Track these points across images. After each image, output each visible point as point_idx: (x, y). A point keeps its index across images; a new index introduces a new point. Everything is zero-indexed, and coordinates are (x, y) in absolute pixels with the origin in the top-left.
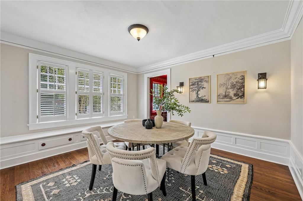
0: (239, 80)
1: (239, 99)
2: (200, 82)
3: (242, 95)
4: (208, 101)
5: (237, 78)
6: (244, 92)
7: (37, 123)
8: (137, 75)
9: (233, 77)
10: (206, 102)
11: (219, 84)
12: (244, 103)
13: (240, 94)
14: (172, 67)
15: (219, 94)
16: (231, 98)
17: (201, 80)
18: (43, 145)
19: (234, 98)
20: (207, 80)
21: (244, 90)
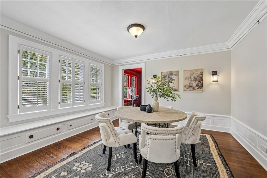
0: (199, 75)
1: (200, 89)
2: (170, 75)
3: (201, 86)
4: (177, 90)
5: (198, 73)
6: (203, 84)
7: (18, 114)
8: (112, 66)
9: (195, 73)
10: (175, 91)
11: (185, 78)
12: (203, 91)
13: (200, 85)
14: (146, 62)
15: (185, 85)
16: (194, 88)
17: (171, 74)
18: (31, 137)
19: (196, 88)
20: (176, 74)
21: (203, 82)
